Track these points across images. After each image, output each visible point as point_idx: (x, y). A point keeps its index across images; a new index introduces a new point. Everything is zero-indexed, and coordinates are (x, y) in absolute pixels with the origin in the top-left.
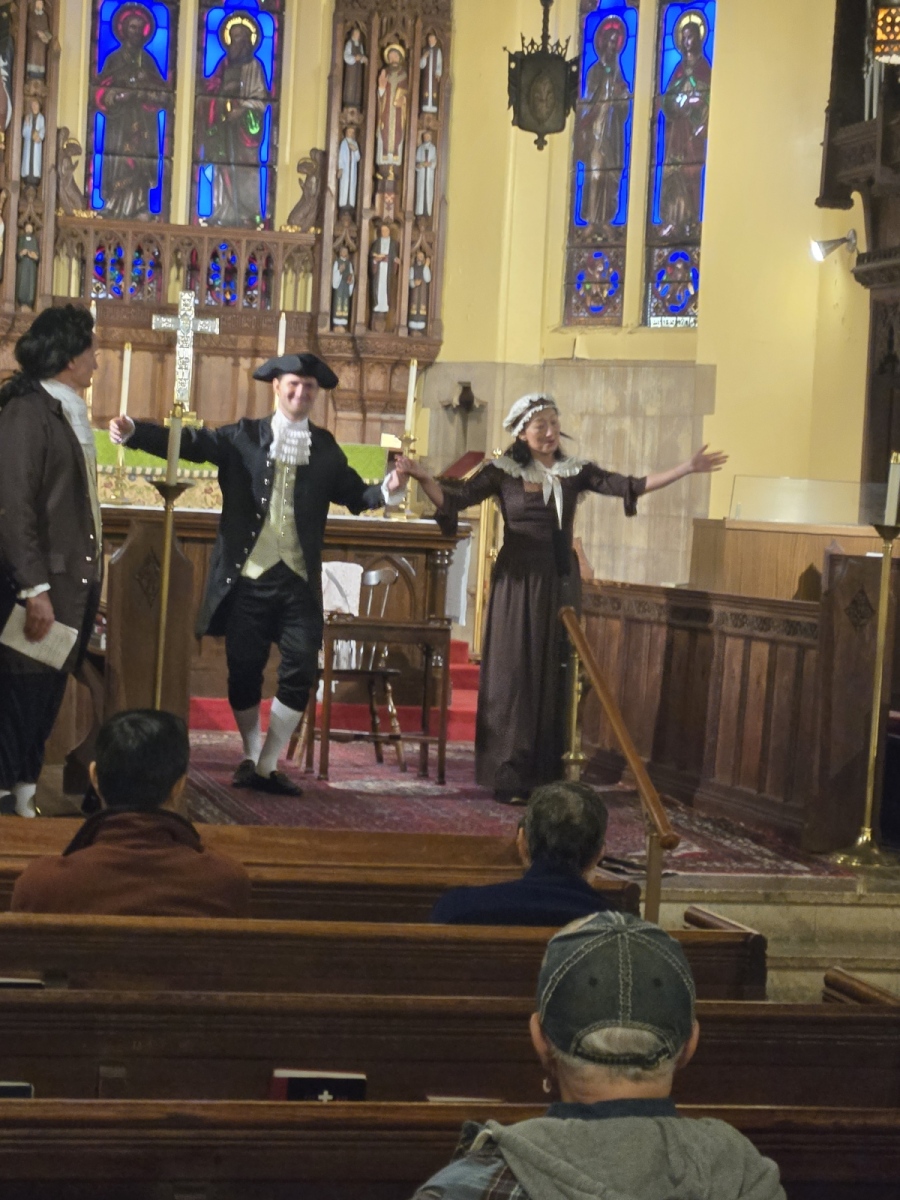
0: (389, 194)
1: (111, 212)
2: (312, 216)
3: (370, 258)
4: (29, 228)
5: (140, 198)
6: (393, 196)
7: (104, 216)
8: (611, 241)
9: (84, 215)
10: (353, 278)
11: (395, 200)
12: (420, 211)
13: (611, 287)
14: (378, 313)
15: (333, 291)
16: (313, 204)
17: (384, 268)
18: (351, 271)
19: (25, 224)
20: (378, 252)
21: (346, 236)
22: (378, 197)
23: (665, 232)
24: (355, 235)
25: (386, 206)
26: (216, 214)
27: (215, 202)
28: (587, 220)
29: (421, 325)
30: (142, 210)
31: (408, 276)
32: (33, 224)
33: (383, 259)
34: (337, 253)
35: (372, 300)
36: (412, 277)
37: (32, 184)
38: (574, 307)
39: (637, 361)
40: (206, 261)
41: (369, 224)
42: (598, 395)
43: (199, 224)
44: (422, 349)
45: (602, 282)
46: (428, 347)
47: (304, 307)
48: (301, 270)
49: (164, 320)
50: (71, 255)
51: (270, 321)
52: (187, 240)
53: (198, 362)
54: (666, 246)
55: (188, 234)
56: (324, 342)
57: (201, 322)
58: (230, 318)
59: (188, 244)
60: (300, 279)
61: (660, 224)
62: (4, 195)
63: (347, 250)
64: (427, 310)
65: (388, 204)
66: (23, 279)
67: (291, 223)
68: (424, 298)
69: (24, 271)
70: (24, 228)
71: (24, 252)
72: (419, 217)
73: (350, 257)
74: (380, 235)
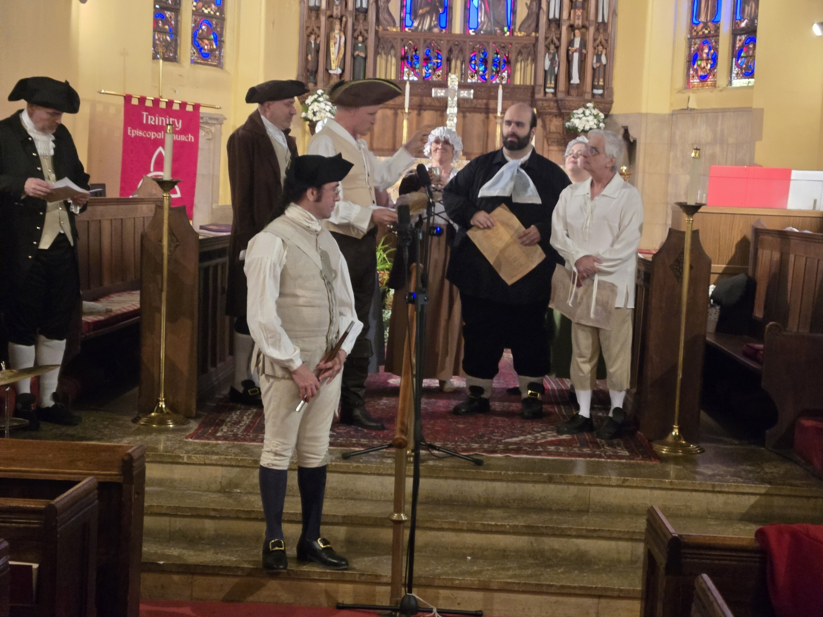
0: (579, 10)
1: (417, 28)
2: (534, 25)
3: (568, 51)
4: (360, 39)
5: (434, 19)
6: (581, 11)
7: (412, 31)
8: (713, 32)
9: (394, 30)
10: (557, 63)
11: (582, 13)
12: (600, 20)
13: (712, 62)
14: (573, 84)
15: (545, 71)
16: (534, 16)
17: (576, 56)
18: (557, 59)
19: (358, 36)
20: (573, 46)
21: (553, 38)
22: (572, 12)
23: (743, 25)
24: (558, 36)
25: (577, 17)
26: (480, 27)
27: (479, 20)
28: (700, 20)
29: (600, 92)
30: (435, 26)
31: (591, 61)
32: (363, 37)
33: (576, 51)
34: (547, 48)
35: (569, 76)
36: (595, 61)
37: (362, 12)
38: (691, 76)
39: (724, 109)
40: (468, 55)
41: (567, 29)
42: (701, 132)
43: (469, 34)
44: (601, 107)
45: (707, 60)
46: (605, 105)
47: (529, 82)
48: (528, 59)
49: (439, 91)
50: (387, 54)
51: (507, 91)
52: (457, 43)
53: (464, 117)
54: (744, 34)
55: (457, 39)
56: (540, 103)
57: (462, 92)
58: (483, 89)
59: (457, 45)
60: (527, 65)
61: (740, 20)
62: (344, 19)
63: (553, 45)
64: (604, 82)
65: (579, 16)
66: (357, 69)
67: (520, 30)
68: (602, 75)
69: (357, 64)
70: (357, 39)
71: (357, 53)
72: (599, 24)
73: (555, 50)
74: (574, 36)
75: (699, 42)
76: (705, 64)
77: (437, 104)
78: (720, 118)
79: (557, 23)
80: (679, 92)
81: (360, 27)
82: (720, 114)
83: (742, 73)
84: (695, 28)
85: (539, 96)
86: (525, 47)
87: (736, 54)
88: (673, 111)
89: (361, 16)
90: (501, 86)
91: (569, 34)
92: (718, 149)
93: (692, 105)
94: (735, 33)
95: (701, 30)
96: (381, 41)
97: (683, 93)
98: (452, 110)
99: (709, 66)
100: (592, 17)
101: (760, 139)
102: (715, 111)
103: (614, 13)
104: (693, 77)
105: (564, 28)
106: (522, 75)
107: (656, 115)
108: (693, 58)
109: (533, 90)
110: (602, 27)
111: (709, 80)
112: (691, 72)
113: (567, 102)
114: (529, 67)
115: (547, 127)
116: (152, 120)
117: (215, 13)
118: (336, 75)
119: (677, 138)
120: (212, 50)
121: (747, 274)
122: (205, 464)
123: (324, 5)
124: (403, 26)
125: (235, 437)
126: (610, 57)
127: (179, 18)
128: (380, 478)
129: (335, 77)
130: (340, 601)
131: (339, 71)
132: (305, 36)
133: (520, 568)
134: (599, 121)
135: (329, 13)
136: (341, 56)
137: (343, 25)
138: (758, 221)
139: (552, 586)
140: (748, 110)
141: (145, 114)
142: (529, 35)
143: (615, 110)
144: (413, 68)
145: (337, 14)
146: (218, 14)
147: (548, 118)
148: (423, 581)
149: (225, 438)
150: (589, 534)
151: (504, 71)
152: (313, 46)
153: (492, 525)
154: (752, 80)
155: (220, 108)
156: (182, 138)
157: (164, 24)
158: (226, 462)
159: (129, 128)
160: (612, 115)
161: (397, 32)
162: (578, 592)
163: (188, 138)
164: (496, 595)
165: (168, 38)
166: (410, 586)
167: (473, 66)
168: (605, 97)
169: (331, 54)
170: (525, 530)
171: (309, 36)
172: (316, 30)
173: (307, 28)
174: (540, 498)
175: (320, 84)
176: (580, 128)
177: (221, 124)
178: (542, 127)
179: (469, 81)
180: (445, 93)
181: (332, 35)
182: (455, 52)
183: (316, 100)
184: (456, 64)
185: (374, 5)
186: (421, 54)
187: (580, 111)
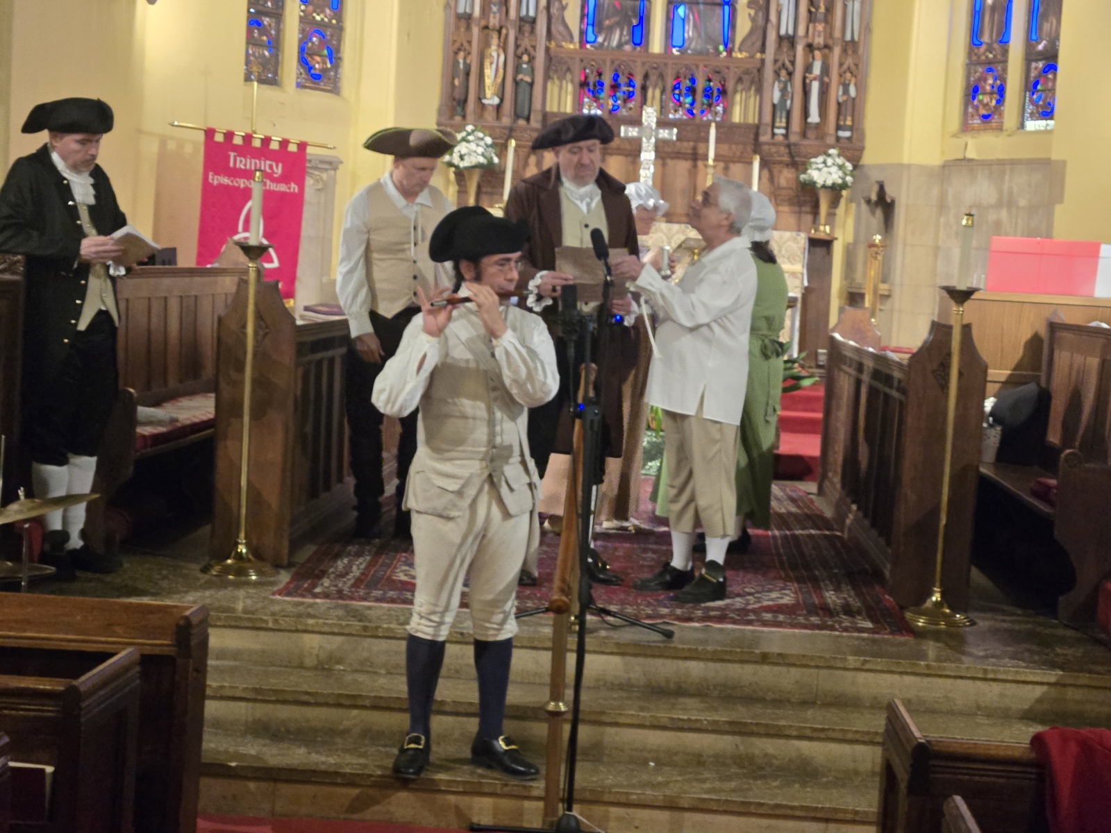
0: (820, 23)
1: (602, 45)
2: (759, 44)
3: (804, 78)
4: (525, 58)
5: (625, 33)
6: (823, 25)
7: (596, 48)
8: (999, 57)
9: (572, 46)
10: (790, 95)
11: (824, 28)
12: (848, 38)
13: (998, 97)
14: (811, 123)
15: (774, 106)
16: (760, 32)
17: (815, 87)
18: (789, 89)
19: (523, 54)
20: (811, 72)
22: (811, 26)
23: (1040, 47)
24: (792, 58)
25: (816, 34)
26: (686, 44)
27: (686, 35)
28: (982, 40)
29: (847, 134)
30: (626, 43)
31: (836, 93)
32: (529, 55)
33: (815, 79)
34: (777, 74)
35: (806, 113)
36: (841, 93)
37: (527, 22)
38: (969, 115)
39: (1012, 160)
40: (670, 82)
41: (804, 49)
42: (982, 190)
43: (672, 53)
44: (848, 154)
45: (991, 93)
46: (853, 152)
47: (752, 119)
48: (750, 89)
49: (630, 129)
50: (561, 78)
51: (722, 130)
52: (655, 65)
53: (664, 165)
54: (1041, 60)
55: (655, 60)
56: (765, 148)
57: (661, 131)
58: (689, 128)
59: (655, 68)
60: (750, 97)
61: (1036, 40)
62: (504, 31)
63: (785, 71)
64: (853, 121)
65: (819, 32)
66: (520, 98)
67: (740, 50)
68: (849, 111)
69: (520, 90)
70: (520, 58)
71: (520, 77)
72: (847, 43)
73: (788, 77)
74: (813, 58)
75: (980, 70)
76: (989, 99)
77: (628, 147)
78: (1008, 172)
79: (791, 41)
80: (954, 136)
81: (526, 43)
82: (1008, 167)
83: (1038, 112)
84: (976, 51)
85: (766, 138)
86: (747, 72)
87: (1032, 86)
88: (946, 161)
89: (527, 28)
90: (713, 125)
91: (806, 55)
92: (1004, 214)
93: (971, 154)
94: (1030, 57)
95: (984, 54)
96: (554, 61)
97: (958, 137)
98: (648, 155)
99: (994, 102)
100: (837, 34)
101: (1061, 201)
102: (1001, 163)
103: (867, 28)
104: (973, 116)
105: (800, 49)
106: (742, 109)
107: (921, 166)
108: (973, 91)
109: (757, 130)
110: (851, 47)
111: (993, 121)
112: (970, 110)
113: (802, 148)
114: (752, 100)
115: (776, 180)
116: (241, 163)
117: (330, 20)
118: (492, 106)
119: (950, 198)
120: (325, 70)
121: (1039, 385)
122: (297, 631)
123: (477, 12)
124: (583, 41)
125: (340, 595)
126: (862, 88)
127: (282, 26)
128: (534, 653)
129: (490, 108)
130: (475, 820)
131: (496, 101)
132: (451, 54)
133: (721, 780)
134: (845, 174)
135: (483, 23)
136: (499, 80)
137: (502, 39)
138: (1055, 313)
139: (763, 804)
140: (1046, 163)
141: (232, 154)
142: (752, 57)
143: (868, 158)
144: (596, 99)
145: (494, 25)
146: (334, 22)
147: (776, 169)
148: (588, 795)
149: (326, 596)
150: (815, 735)
151: (718, 105)
152: (461, 66)
153: (683, 720)
154: (1051, 122)
155: (334, 148)
156: (282, 188)
157: (261, 34)
158: (326, 629)
159: (211, 174)
160: (863, 166)
161: (575, 49)
162: (798, 813)
163: (289, 188)
164: (687, 815)
165: (267, 53)
166: (569, 802)
167: (677, 97)
168: (854, 141)
169: (486, 78)
170: (727, 727)
171: (456, 53)
172: (465, 44)
173: (454, 41)
174: (750, 684)
175: (470, 117)
176: (820, 182)
177: (335, 169)
178: (769, 180)
179: (671, 116)
180: (638, 132)
181: (487, 52)
182: (653, 78)
183: (464, 139)
184: (654, 93)
185: (545, 13)
186: (607, 80)
187: (820, 159)
